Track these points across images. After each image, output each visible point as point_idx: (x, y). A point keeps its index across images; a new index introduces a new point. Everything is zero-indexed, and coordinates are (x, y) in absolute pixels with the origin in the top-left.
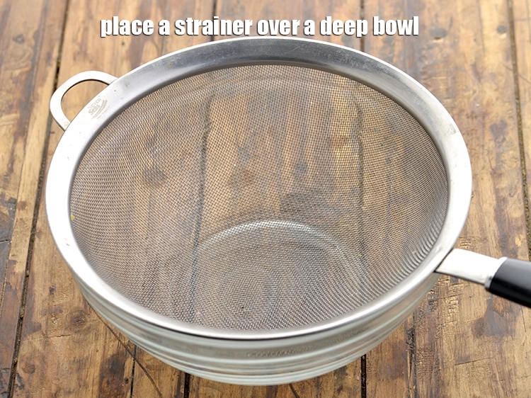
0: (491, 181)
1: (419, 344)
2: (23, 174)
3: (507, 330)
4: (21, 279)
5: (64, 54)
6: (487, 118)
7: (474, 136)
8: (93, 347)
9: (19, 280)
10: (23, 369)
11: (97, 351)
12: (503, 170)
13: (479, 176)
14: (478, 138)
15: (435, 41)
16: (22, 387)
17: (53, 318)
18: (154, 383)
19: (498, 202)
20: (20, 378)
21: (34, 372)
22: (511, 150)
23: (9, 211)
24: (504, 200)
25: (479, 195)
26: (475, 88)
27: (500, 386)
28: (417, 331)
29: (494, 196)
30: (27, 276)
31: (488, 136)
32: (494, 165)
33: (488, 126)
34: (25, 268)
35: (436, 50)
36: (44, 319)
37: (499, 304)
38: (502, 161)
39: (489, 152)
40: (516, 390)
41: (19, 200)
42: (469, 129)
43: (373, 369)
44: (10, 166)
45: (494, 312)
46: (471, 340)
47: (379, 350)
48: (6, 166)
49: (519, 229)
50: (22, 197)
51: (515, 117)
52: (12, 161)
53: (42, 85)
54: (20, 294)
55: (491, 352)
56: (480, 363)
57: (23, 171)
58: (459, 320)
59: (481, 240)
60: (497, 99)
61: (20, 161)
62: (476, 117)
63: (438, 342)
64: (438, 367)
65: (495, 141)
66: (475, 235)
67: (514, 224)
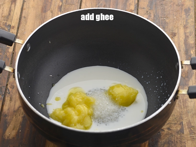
0: (183, 30)
2: (14, 16)
3: (186, 84)
4: (11, 54)
6: (183, 6)
7: (178, 12)
9: (10, 55)
10: (10, 87)
12: (188, 26)
13: (179, 27)
14: (180, 14)
16: (9, 93)
19: (185, 37)
20: (9, 90)
21: (14, 88)
22: (191, 19)
23: (8, 29)
24: (188, 37)
25: (179, 34)
27: (182, 104)
29: (184, 35)
30: (13, 53)
31: (183, 13)
32: (185, 24)
33: (183, 9)
34: (12, 50)
37: (184, 75)
38: (188, 23)
39: (183, 19)
40: (188, 106)
41: (12, 26)
42: (177, 10)
44: (9, 13)
45: (182, 77)
48: (8, 13)
49: (192, 47)
50: (13, 24)
51: (194, 7)
52: (10, 11)
54: (10, 59)
57: (14, 15)
61: (13, 11)
62: (179, 6)
65: (186, 15)
67: (191, 46)
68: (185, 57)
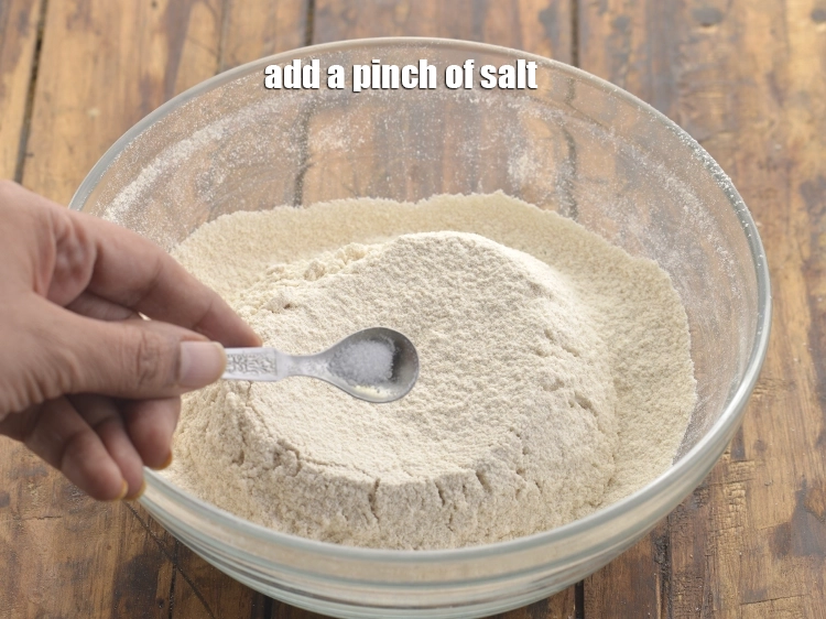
1: (677, 565)
5: (50, 17)
6: (793, 171)
7: (772, 200)
8: (101, 540)
11: (109, 548)
12: (823, 264)
13: (780, 272)
14: (779, 205)
15: (702, 30)
17: (30, 486)
18: (209, 610)
19: (814, 320)
26: (774, 116)
28: (673, 541)
29: (807, 308)
31: (797, 202)
32: (806, 253)
33: (796, 184)
35: (704, 46)
36: (14, 485)
37: (817, 500)
38: (821, 248)
39: (799, 231)
42: (763, 189)
43: (596, 604)
45: (810, 515)
46: (768, 561)
47: (606, 571)
53: (11, 70)
55: (804, 586)
56: (785, 603)
58: (746, 525)
59: (784, 386)
60: (812, 137)
62: (775, 168)
63: (711, 562)
64: (711, 607)
65: (809, 211)
66: (775, 376)
68: (820, 414)
